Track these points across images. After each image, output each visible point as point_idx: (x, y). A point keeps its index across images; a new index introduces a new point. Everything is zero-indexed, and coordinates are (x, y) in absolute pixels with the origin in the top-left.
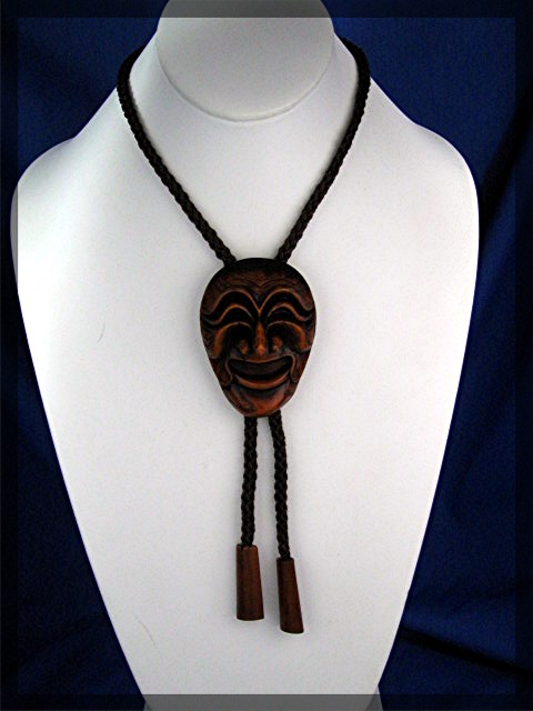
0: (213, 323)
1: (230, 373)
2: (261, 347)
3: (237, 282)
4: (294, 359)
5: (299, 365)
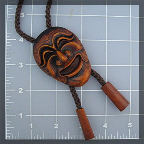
0: (44, 65)
1: (64, 77)
2: (63, 57)
3: (40, 45)
4: (80, 55)
5: (84, 55)
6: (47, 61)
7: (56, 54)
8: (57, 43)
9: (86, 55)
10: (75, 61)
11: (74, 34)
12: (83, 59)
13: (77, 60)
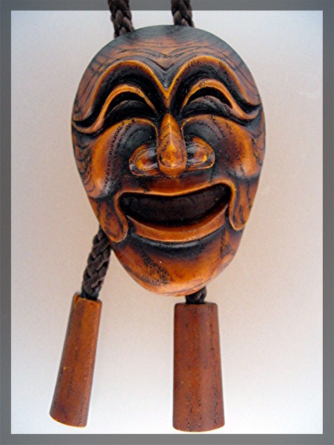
0: (88, 130)
1: (123, 219)
4: (234, 189)
5: (243, 200)
6: (107, 124)
7: (160, 122)
8: (188, 88)
9: (250, 207)
10: (200, 196)
11: (261, 110)
12: (231, 210)
13: (210, 198)
